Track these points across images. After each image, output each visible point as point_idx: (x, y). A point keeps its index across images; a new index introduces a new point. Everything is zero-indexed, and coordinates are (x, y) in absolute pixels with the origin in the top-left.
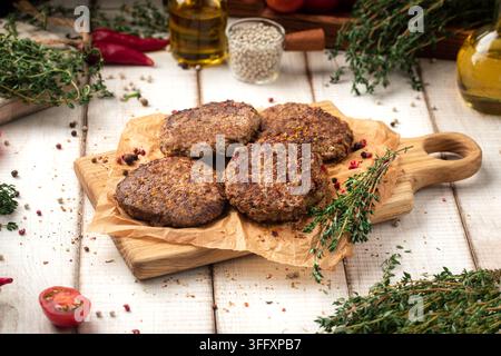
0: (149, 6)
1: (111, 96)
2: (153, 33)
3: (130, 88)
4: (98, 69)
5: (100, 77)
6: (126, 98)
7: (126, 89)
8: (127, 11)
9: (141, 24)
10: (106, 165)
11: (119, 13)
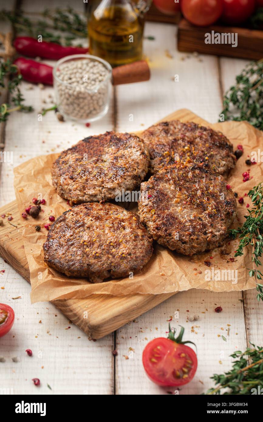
0: (70, 11)
1: (30, 110)
2: (73, 39)
3: (48, 100)
4: (17, 84)
5: (19, 91)
6: (44, 112)
7: (45, 102)
8: (50, 17)
9: (63, 30)
10: (13, 222)
11: (41, 19)
